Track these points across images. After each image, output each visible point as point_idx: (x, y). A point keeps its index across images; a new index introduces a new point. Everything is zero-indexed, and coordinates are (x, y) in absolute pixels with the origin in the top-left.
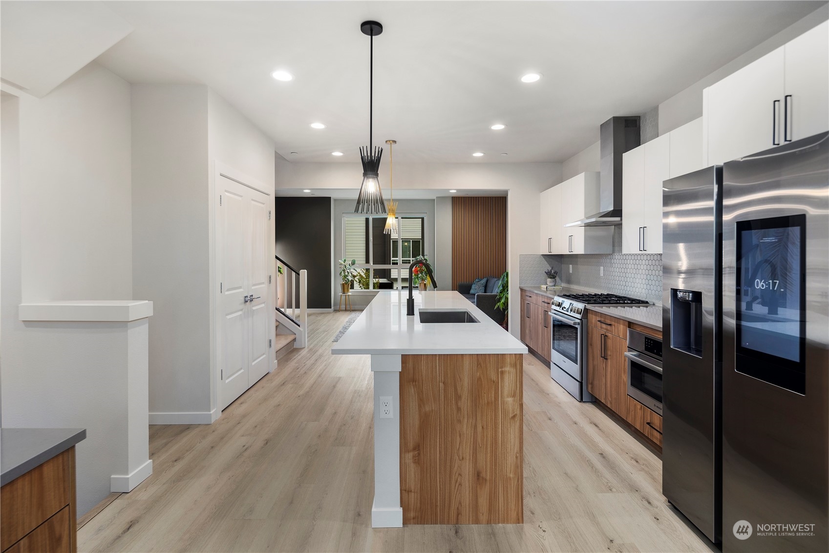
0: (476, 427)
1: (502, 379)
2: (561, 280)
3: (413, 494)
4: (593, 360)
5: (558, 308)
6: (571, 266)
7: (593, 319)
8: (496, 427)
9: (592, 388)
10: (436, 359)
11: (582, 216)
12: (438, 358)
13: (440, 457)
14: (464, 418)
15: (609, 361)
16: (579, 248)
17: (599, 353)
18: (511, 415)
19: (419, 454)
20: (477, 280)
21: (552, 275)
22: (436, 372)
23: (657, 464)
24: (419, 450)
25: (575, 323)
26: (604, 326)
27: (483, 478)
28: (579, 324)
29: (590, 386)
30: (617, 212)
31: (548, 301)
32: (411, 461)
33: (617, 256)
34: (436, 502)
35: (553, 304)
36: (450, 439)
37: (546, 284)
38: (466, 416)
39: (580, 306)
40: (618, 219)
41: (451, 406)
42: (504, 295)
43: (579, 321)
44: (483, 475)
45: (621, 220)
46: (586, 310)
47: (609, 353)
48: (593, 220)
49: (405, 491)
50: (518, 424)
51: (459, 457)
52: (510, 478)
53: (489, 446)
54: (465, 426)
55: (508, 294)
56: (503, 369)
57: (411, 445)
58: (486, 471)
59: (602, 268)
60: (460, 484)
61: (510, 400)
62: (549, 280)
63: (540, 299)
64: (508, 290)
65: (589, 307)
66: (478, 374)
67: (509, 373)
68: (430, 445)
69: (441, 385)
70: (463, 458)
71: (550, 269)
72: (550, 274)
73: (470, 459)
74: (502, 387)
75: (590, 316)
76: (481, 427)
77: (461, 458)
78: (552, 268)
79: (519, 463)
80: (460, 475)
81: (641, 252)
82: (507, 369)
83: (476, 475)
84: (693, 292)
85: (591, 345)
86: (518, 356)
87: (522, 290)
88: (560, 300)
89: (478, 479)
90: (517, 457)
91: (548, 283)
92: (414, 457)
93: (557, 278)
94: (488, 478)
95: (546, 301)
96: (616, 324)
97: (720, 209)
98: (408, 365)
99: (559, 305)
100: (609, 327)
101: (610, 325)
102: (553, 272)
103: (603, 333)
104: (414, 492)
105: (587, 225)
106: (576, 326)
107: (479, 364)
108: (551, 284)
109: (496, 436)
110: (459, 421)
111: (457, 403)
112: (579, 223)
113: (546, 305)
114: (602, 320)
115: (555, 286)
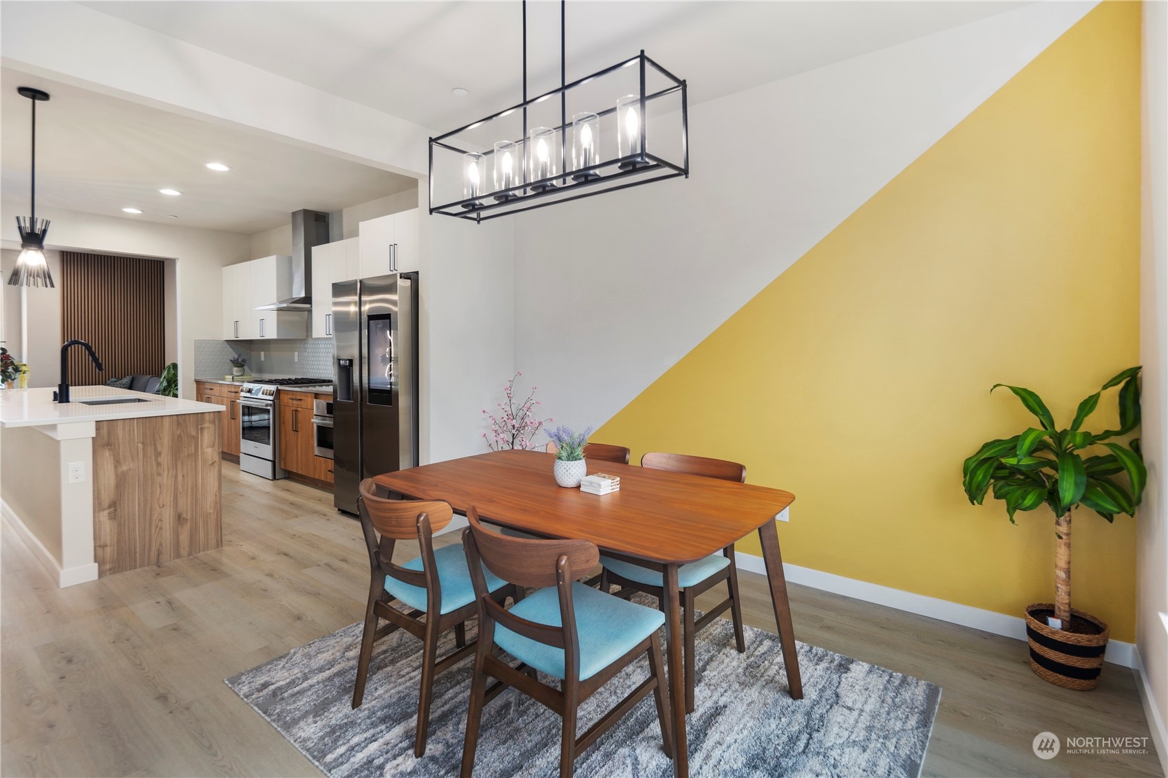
0: (176, 476)
1: (202, 433)
2: (250, 368)
3: (109, 548)
4: (286, 436)
5: (248, 395)
6: (262, 353)
7: (285, 399)
8: (196, 474)
9: (285, 463)
10: (133, 423)
11: (275, 300)
12: (135, 422)
13: (139, 509)
14: (164, 471)
15: (300, 433)
16: (271, 333)
17: (291, 428)
18: (210, 462)
19: (115, 510)
20: (113, 379)
21: (239, 363)
22: (134, 434)
23: (331, 497)
24: (115, 506)
25: (267, 405)
26: (295, 402)
27: (184, 519)
28: (271, 405)
29: (282, 462)
30: (308, 299)
31: (236, 390)
32: (106, 518)
33: (310, 341)
34: (135, 549)
35: (242, 391)
36: (150, 491)
37: (232, 374)
38: (166, 469)
39: (273, 388)
40: (308, 306)
41: (150, 462)
42: (170, 391)
43: (271, 402)
44: (184, 516)
45: (311, 307)
46: (278, 390)
47: (299, 425)
48: (285, 305)
49: (99, 546)
50: (217, 468)
51: (159, 505)
52: (210, 513)
53: (190, 490)
54: (165, 478)
55: (177, 389)
56: (203, 426)
57: (106, 503)
58: (187, 512)
59: (296, 353)
60: (161, 528)
61: (209, 450)
62: (235, 369)
63: (225, 390)
64: (176, 385)
65: (280, 387)
66: (178, 432)
67: (208, 428)
68: (128, 500)
69: (140, 445)
70: (163, 506)
71: (236, 356)
72: (237, 363)
73: (170, 506)
74: (202, 441)
75: (282, 396)
76: (181, 477)
77: (161, 505)
78: (240, 356)
79: (218, 499)
80: (160, 520)
81: (327, 336)
82: (206, 425)
83: (177, 517)
84: (348, 360)
85: (284, 423)
86: (216, 414)
87: (198, 382)
88: (251, 386)
89: (179, 520)
90: (216, 495)
91: (235, 373)
92: (109, 514)
93: (246, 367)
94: (189, 517)
95: (233, 390)
96: (305, 398)
97: (360, 304)
98: (101, 431)
99: (250, 391)
100: (299, 402)
101: (301, 400)
102: (240, 360)
103: (295, 409)
104: (110, 546)
105: (279, 310)
106: (269, 408)
107: (179, 424)
108: (238, 374)
109: (196, 481)
110: (159, 474)
111: (156, 459)
112: (272, 307)
113: (233, 394)
114: (294, 397)
115: (242, 375)
